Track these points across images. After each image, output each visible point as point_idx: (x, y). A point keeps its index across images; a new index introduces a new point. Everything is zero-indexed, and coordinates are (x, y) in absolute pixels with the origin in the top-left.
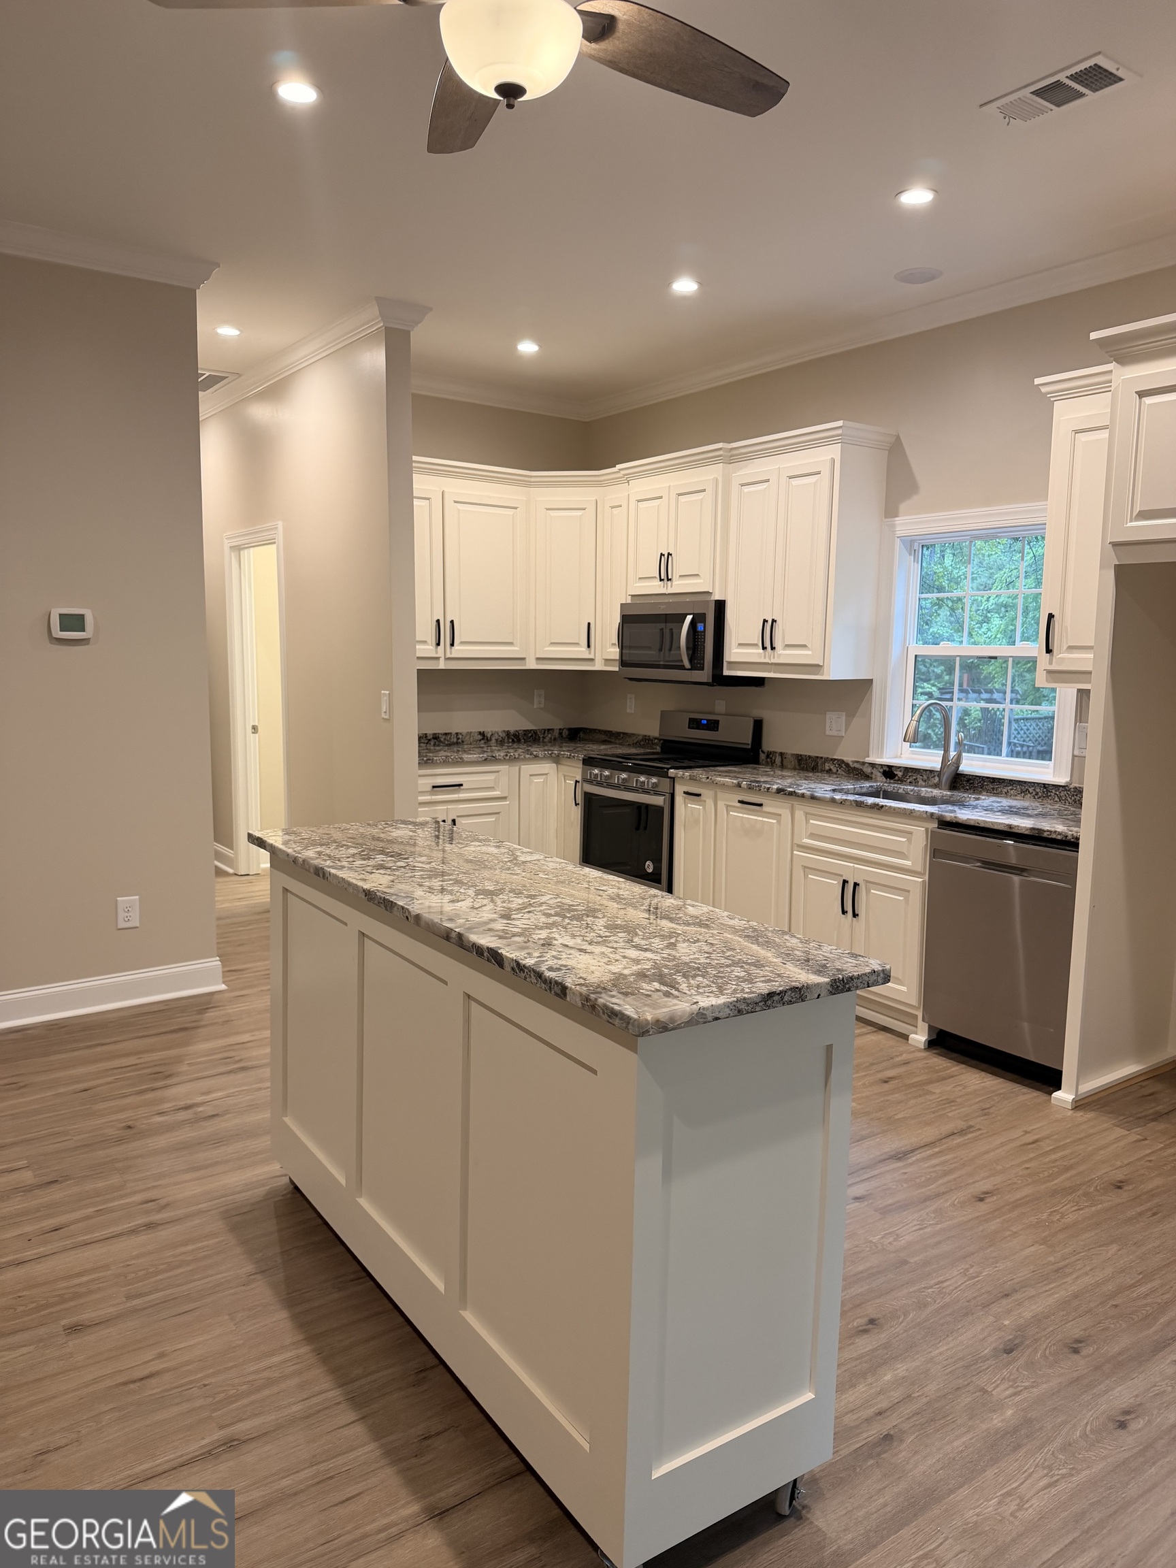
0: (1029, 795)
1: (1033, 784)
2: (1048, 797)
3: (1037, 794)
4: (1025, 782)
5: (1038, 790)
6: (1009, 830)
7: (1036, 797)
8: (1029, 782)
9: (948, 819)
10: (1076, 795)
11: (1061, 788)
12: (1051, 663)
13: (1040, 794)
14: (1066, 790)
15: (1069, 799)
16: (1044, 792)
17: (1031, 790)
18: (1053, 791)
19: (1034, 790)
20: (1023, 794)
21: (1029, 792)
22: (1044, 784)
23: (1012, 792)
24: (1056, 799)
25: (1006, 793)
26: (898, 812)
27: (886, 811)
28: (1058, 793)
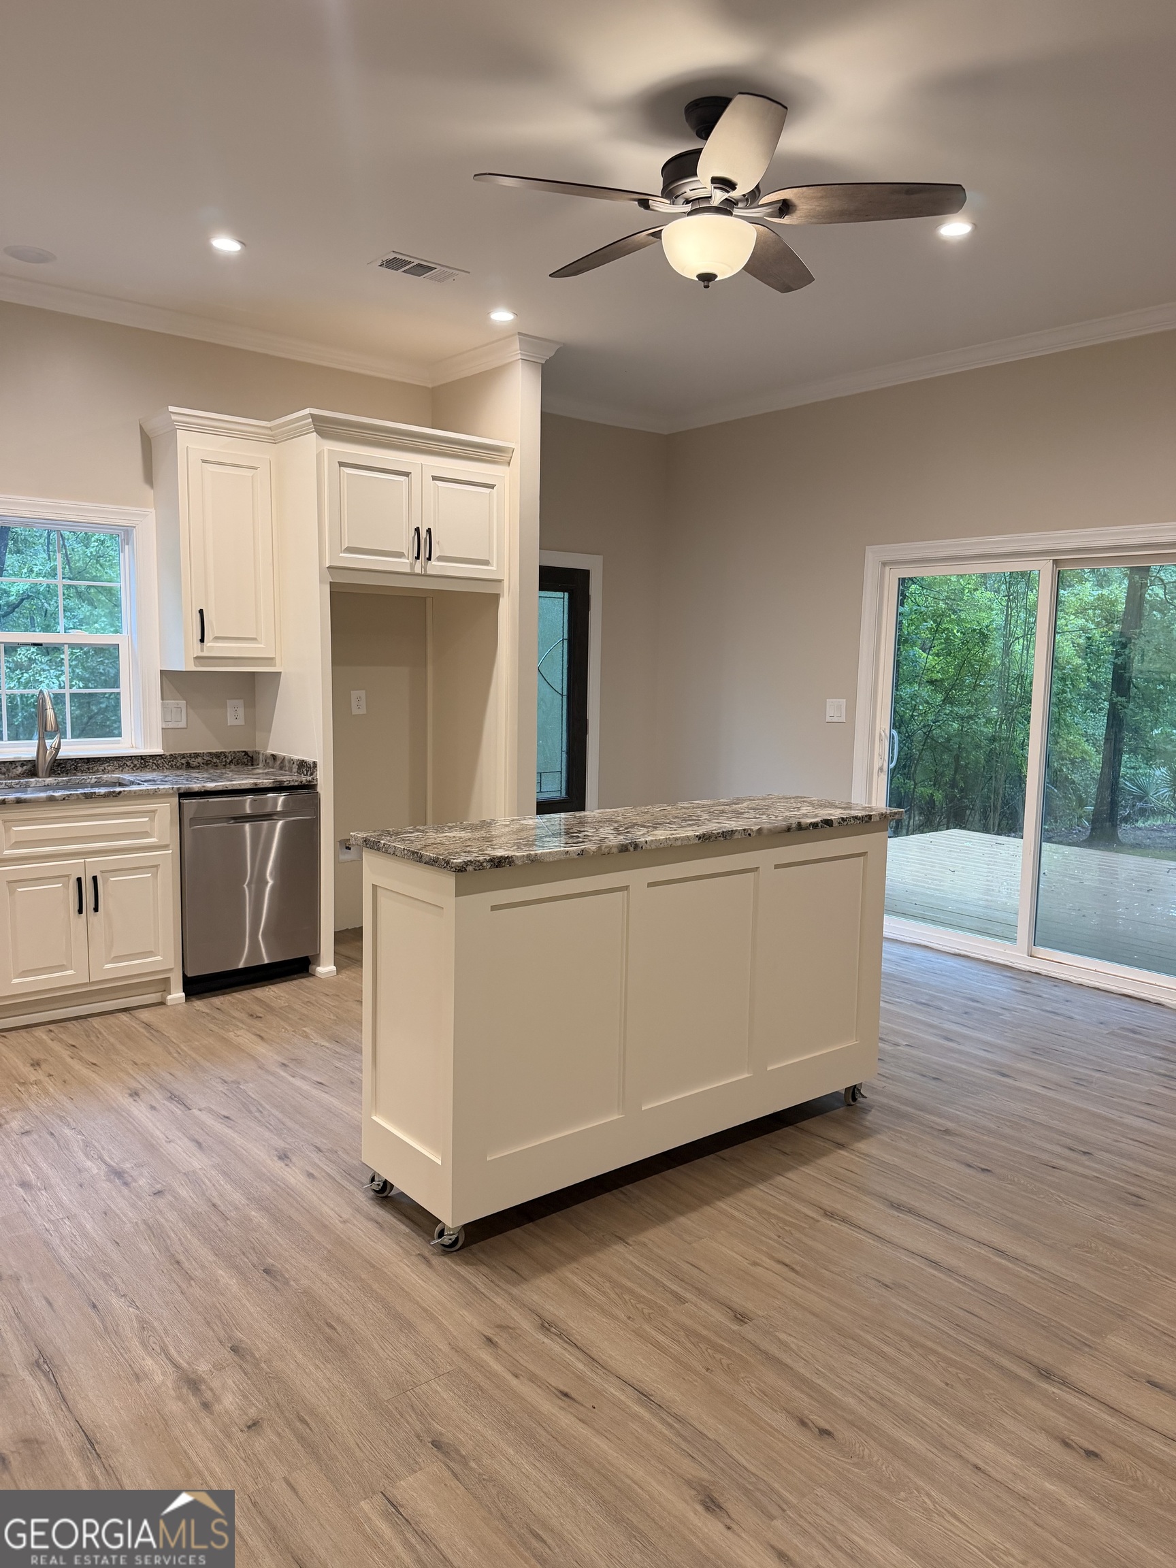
0: (127, 768)
1: (131, 758)
2: (146, 767)
3: (135, 766)
4: (122, 757)
5: (136, 762)
6: (255, 787)
7: (135, 769)
8: (126, 757)
9: (197, 790)
10: (173, 761)
11: (158, 757)
12: (202, 650)
13: (138, 765)
14: (163, 758)
15: (166, 766)
16: (141, 763)
17: (128, 763)
18: (151, 761)
19: (132, 763)
20: (121, 769)
21: (127, 765)
22: (141, 756)
23: (109, 768)
24: (154, 767)
25: (103, 770)
26: (139, 795)
27: (125, 795)
28: (155, 762)
